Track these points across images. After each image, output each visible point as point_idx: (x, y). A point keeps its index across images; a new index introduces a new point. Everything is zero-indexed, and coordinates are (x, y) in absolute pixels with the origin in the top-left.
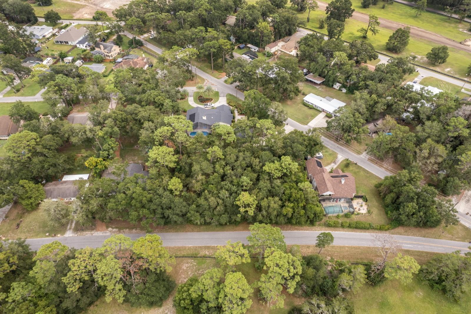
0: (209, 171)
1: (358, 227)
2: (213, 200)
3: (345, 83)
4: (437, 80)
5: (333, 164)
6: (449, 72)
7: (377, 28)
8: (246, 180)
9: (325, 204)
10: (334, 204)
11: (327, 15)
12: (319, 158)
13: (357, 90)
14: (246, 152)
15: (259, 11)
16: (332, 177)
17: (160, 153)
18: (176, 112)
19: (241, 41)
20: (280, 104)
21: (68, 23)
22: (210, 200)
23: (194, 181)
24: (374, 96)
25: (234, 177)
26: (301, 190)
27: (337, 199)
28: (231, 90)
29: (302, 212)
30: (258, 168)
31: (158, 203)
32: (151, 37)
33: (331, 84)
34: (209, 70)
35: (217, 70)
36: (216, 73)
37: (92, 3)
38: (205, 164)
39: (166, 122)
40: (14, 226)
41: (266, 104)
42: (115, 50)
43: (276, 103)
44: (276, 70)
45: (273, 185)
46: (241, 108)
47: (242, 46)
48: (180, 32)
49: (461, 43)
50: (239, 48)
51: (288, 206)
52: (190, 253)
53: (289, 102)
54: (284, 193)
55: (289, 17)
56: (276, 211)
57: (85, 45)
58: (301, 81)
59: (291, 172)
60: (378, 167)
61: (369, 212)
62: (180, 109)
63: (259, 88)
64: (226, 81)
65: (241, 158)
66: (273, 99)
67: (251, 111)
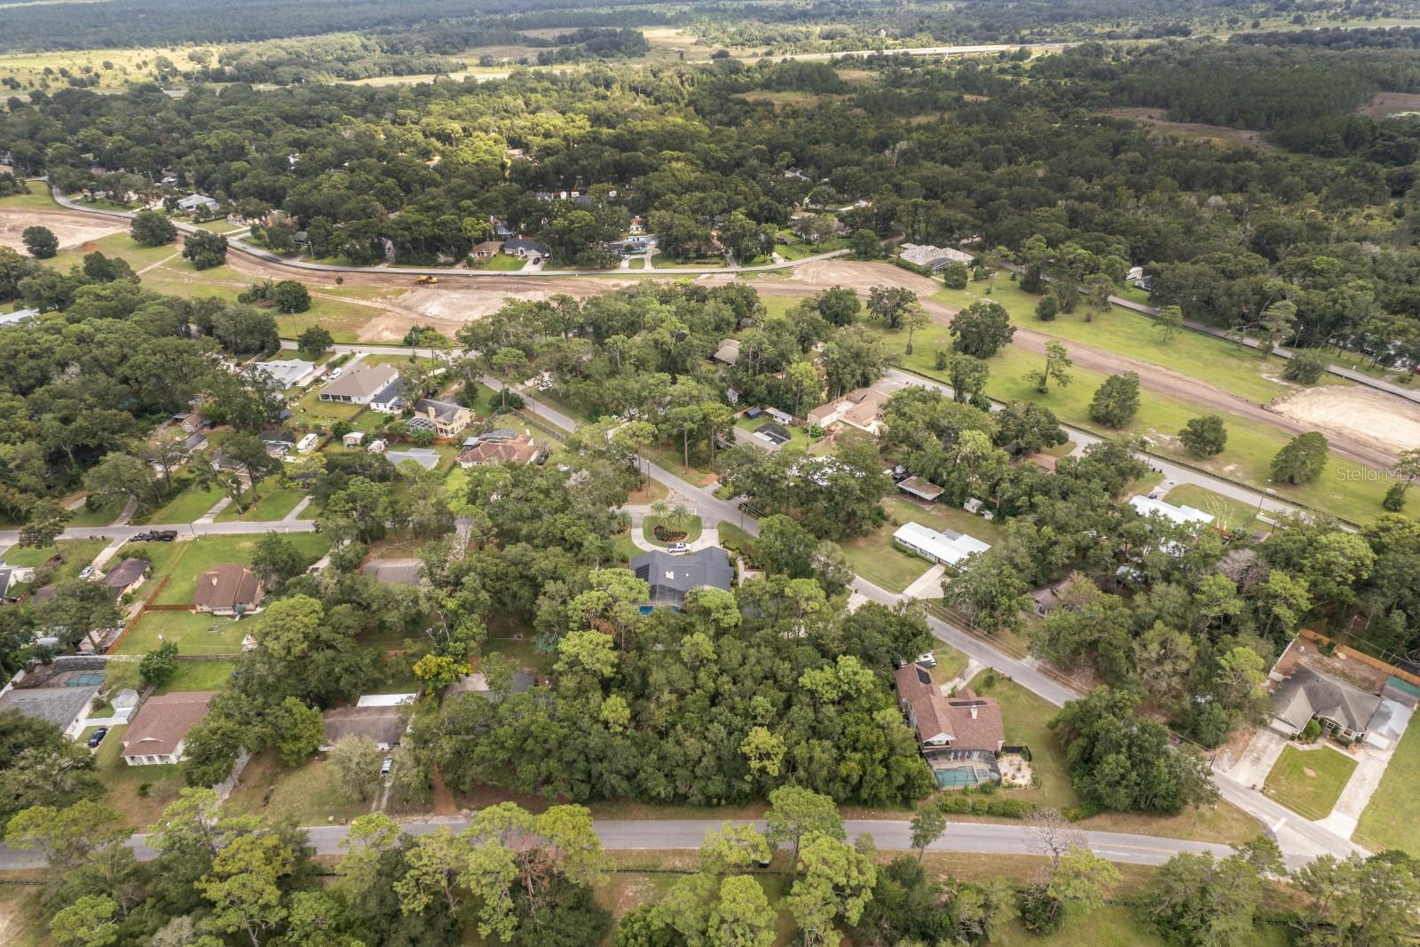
0: (685, 685)
1: (1009, 813)
2: (693, 745)
3: (991, 499)
4: (1204, 492)
5: (957, 680)
6: (1231, 472)
7: (1067, 371)
8: (761, 703)
9: (939, 765)
10: (956, 764)
11: (951, 340)
12: (928, 665)
13: (1014, 515)
14: (763, 648)
15: (792, 333)
16: (952, 704)
17: (586, 643)
18: (606, 562)
19: (751, 400)
20: (837, 547)
21: (348, 353)
22: (687, 744)
23: (653, 706)
24: (1047, 530)
25: (737, 699)
26: (879, 726)
27: (964, 752)
28: (728, 512)
29: (881, 771)
30: (788, 681)
31: (580, 747)
32: (541, 389)
33: (957, 501)
34: (678, 468)
35: (696, 467)
36: (694, 473)
37: (399, 306)
38: (676, 670)
39: (594, 581)
40: (258, 800)
41: (806, 546)
42: (460, 418)
43: (829, 543)
44: (830, 471)
45: (821, 716)
46: (753, 555)
47: (753, 411)
48: (613, 382)
49: (1262, 407)
50: (747, 415)
51: (850, 759)
52: (642, 863)
53: (861, 542)
54: (843, 733)
55: (861, 349)
56: (825, 769)
57: (389, 405)
58: (889, 494)
59: (858, 690)
60: (1060, 687)
61: (1035, 781)
62: (615, 554)
63: (792, 510)
64: (716, 493)
65: (752, 660)
66: (822, 534)
67: (774, 560)
